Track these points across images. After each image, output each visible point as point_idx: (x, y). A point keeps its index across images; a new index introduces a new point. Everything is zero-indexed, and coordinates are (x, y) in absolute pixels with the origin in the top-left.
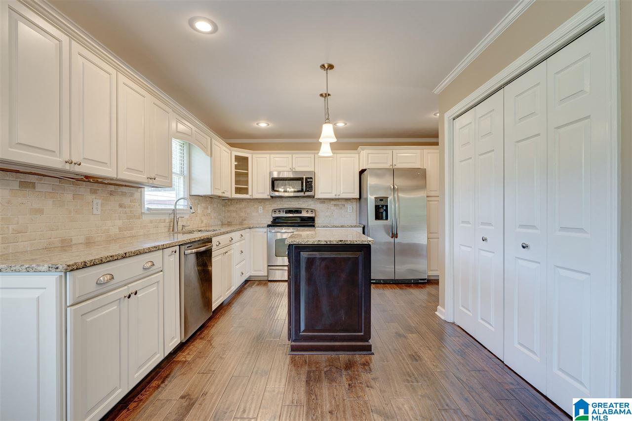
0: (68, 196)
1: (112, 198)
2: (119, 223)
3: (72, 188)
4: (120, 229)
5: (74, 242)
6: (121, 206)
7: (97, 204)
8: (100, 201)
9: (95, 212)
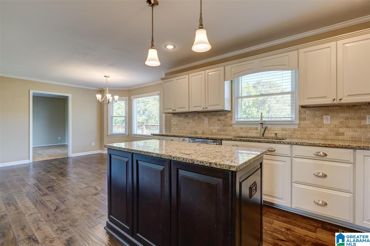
0: (197, 118)
1: (213, 117)
2: (218, 128)
3: (197, 115)
4: (218, 130)
5: (198, 133)
6: (218, 120)
7: (206, 120)
8: (207, 119)
9: (205, 123)
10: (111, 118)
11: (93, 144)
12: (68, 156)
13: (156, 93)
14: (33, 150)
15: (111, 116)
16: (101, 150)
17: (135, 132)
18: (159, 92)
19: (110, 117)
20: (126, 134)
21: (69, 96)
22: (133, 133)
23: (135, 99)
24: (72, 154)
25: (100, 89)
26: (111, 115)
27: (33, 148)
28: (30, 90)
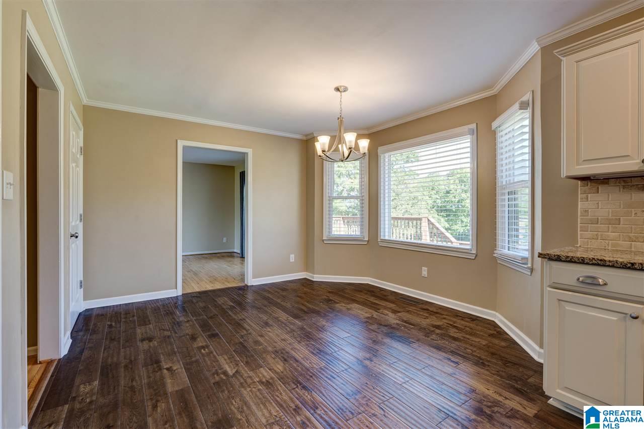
10: (329, 200)
11: (292, 258)
12: (246, 283)
13: (466, 128)
14: (183, 261)
15: (329, 197)
16: (306, 272)
17: (387, 234)
18: (474, 126)
19: (327, 198)
20: (364, 238)
21: (247, 153)
22: (382, 238)
23: (387, 155)
24: (253, 280)
25: (306, 135)
26: (328, 193)
27: (183, 256)
28: (178, 141)
